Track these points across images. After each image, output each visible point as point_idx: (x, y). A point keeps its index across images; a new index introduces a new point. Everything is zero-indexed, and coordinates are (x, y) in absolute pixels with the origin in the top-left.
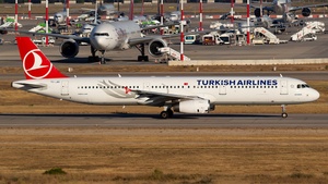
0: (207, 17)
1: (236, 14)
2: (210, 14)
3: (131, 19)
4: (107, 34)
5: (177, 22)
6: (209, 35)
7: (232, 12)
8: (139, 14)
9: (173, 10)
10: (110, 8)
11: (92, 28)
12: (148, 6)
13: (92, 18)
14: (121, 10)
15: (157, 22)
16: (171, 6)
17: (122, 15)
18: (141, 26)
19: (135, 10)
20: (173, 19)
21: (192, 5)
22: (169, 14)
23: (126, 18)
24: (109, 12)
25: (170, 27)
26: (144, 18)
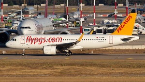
0: (99, 16)
1: (119, 13)
2: (101, 13)
3: (46, 17)
4: (29, 28)
5: (78, 19)
6: (100, 28)
7: (116, 12)
8: (52, 13)
9: (76, 11)
10: (31, 9)
11: (19, 23)
12: (58, 8)
13: (19, 16)
14: (39, 11)
15: (64, 19)
16: (74, 8)
17: (40, 14)
18: (53, 22)
19: (49, 11)
20: (75, 17)
21: (88, 7)
22: (72, 13)
23: (43, 16)
24: (30, 12)
25: (73, 22)
26: (55, 16)
